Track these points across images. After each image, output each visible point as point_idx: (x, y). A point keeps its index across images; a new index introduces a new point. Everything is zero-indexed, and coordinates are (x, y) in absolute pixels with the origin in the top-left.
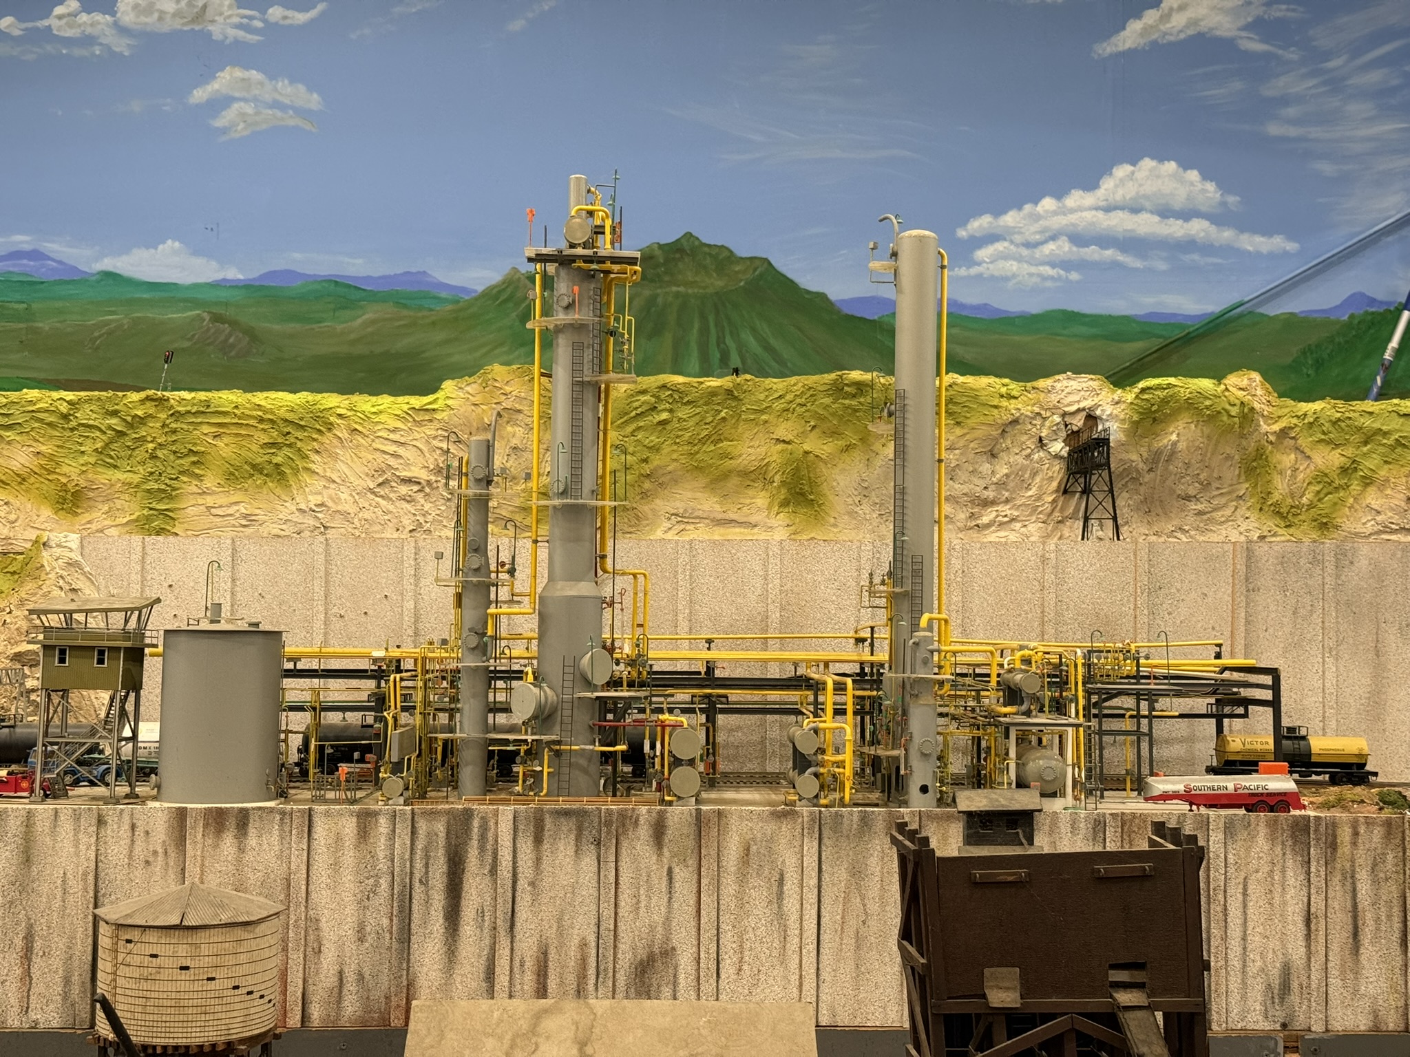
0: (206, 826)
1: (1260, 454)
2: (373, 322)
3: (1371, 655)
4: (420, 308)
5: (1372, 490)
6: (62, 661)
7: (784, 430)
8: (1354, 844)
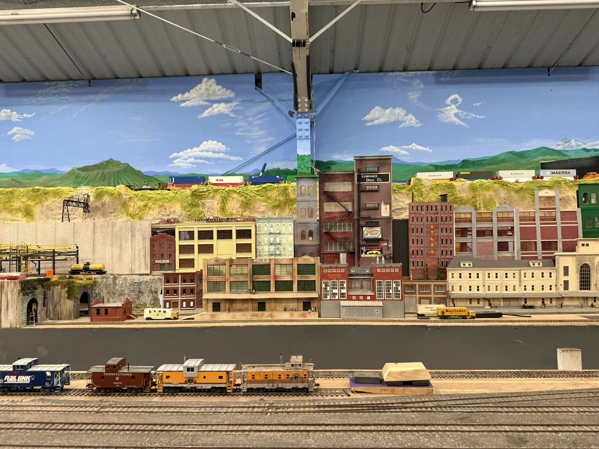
1: (125, 203)
4: (54, 176)
5: (151, 210)
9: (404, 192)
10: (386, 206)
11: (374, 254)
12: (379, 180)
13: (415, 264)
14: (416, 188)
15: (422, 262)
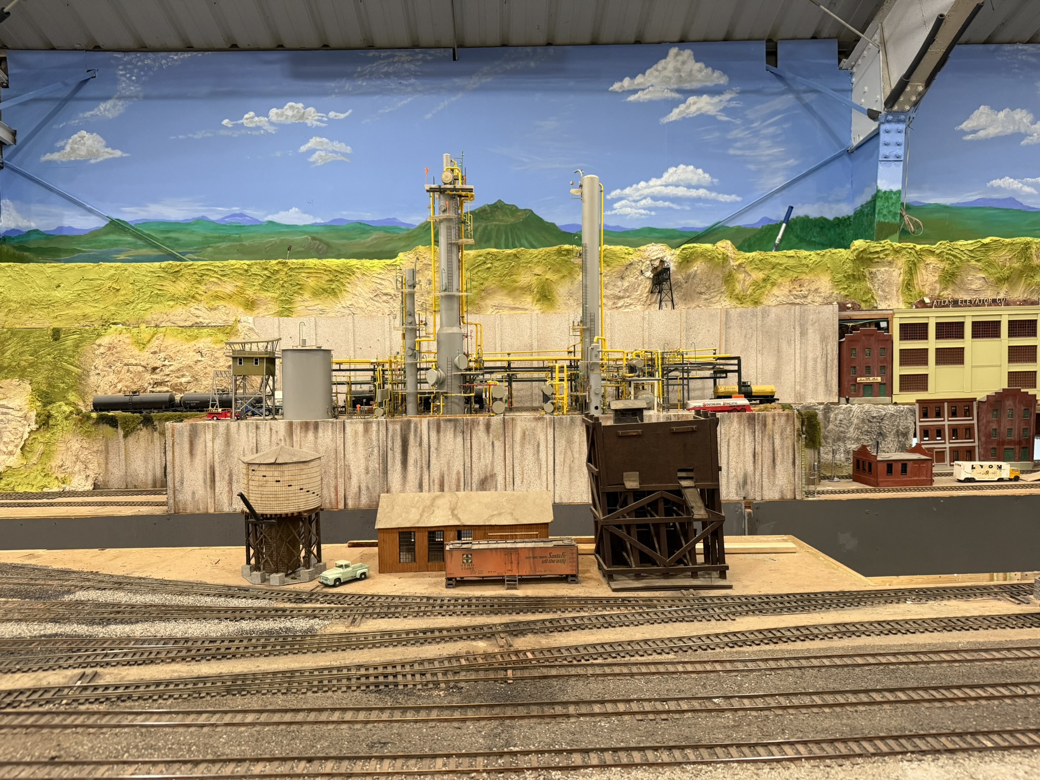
0: (301, 428)
1: (730, 275)
2: (376, 239)
3: (776, 352)
4: (394, 233)
5: (775, 288)
6: (240, 363)
7: (538, 270)
8: (773, 424)
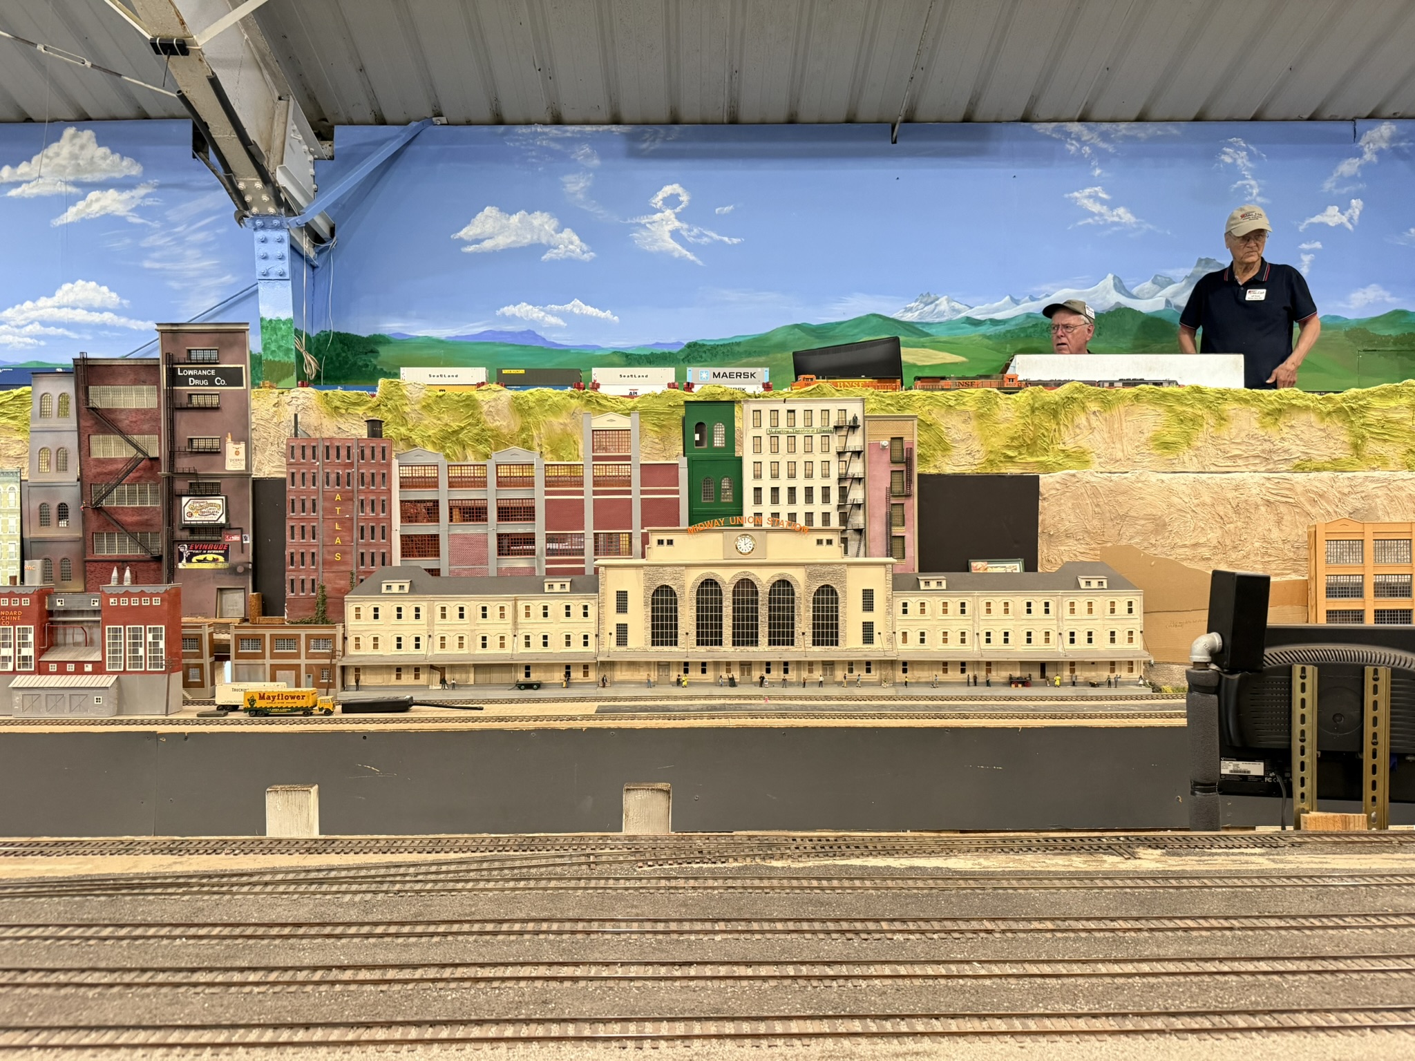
9: (361, 413)
10: (237, 446)
11: (209, 562)
12: (218, 381)
13: (298, 585)
14: (390, 403)
15: (313, 580)
